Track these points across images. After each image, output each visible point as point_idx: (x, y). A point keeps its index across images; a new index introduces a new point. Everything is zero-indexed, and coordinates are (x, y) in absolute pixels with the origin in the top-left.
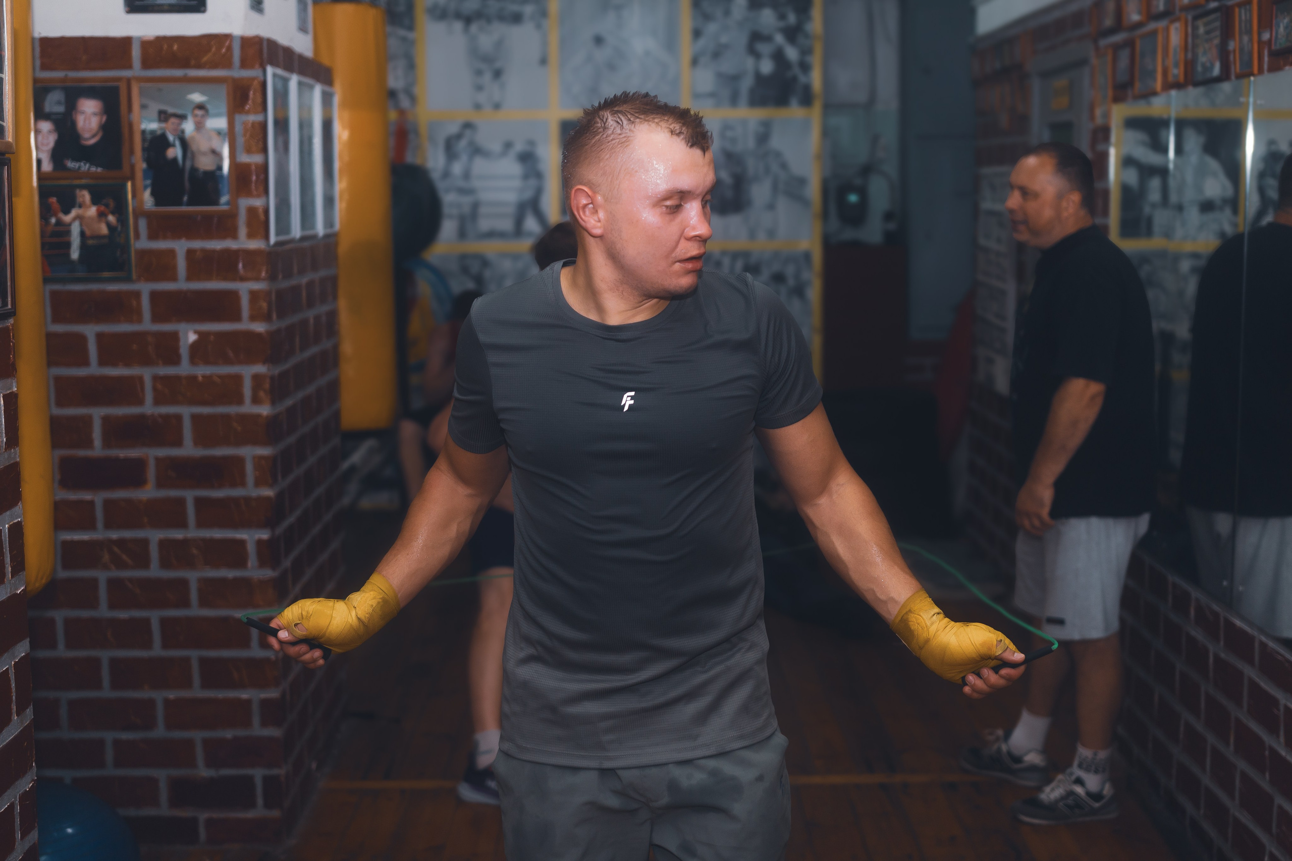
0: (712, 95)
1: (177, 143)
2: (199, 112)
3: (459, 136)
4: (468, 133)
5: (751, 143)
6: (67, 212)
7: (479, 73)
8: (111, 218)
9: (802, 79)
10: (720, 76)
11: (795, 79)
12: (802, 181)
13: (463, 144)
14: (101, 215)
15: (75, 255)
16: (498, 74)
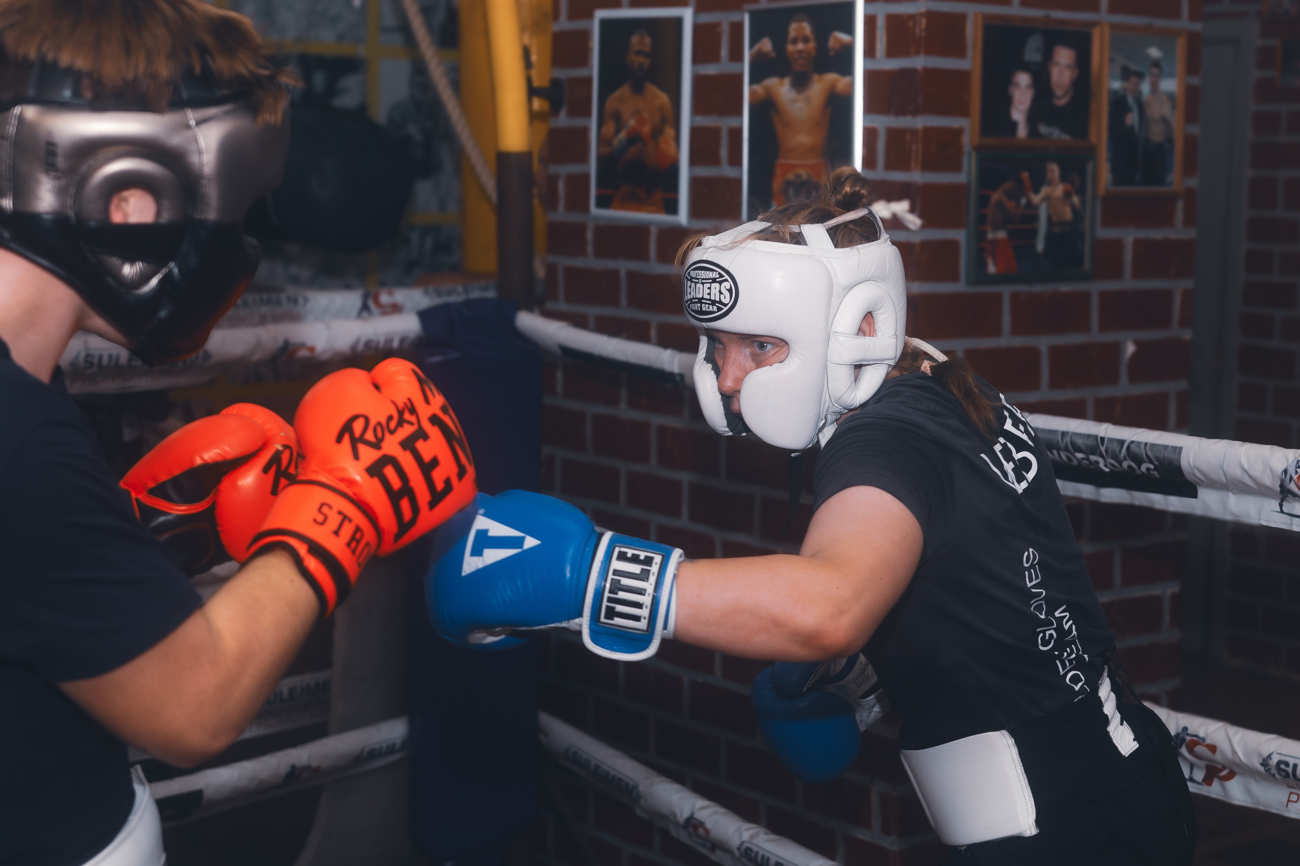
1: (1135, 108)
2: (1155, 71)
6: (1037, 191)
8: (1076, 200)
14: (1067, 195)
15: (1040, 246)
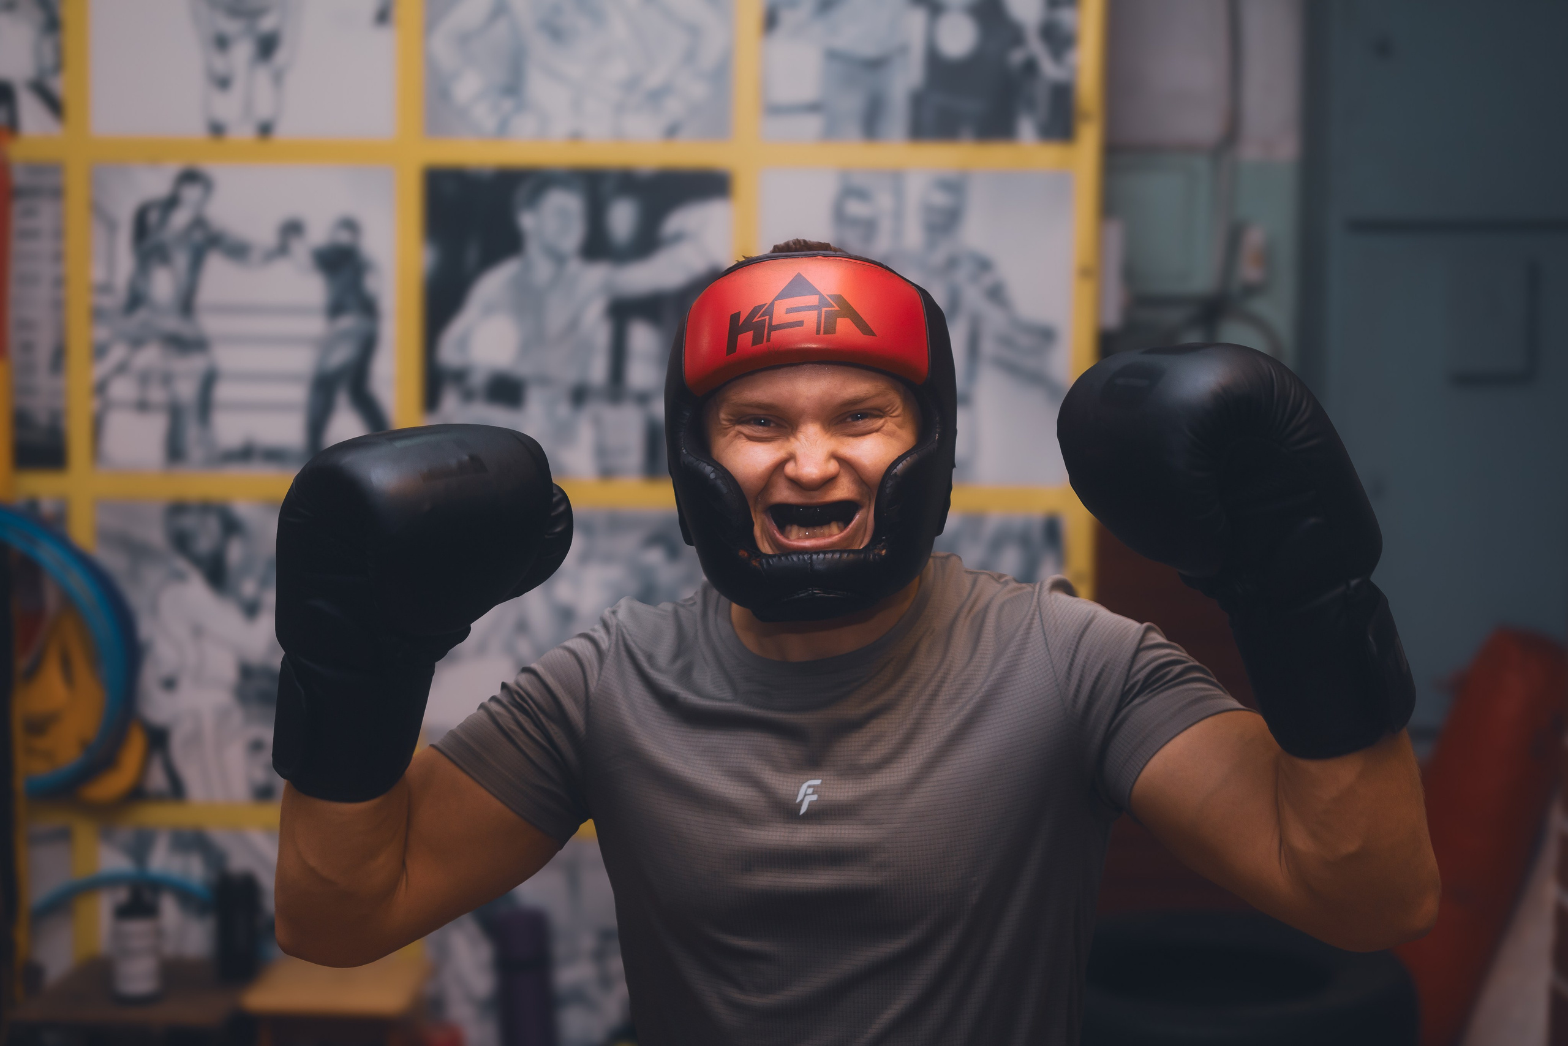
0: (813, 108)
3: (171, 203)
4: (191, 194)
5: (913, 236)
7: (222, 43)
9: (1050, 69)
10: (833, 55)
11: (1031, 67)
12: (1046, 335)
13: (180, 219)
16: (267, 46)
